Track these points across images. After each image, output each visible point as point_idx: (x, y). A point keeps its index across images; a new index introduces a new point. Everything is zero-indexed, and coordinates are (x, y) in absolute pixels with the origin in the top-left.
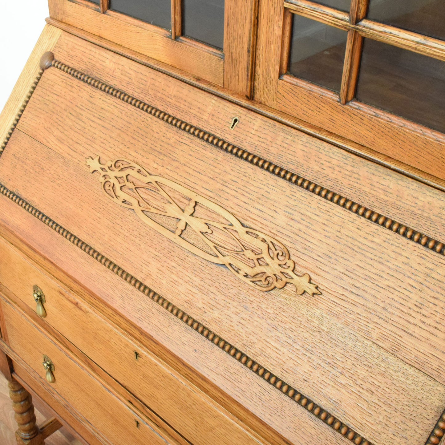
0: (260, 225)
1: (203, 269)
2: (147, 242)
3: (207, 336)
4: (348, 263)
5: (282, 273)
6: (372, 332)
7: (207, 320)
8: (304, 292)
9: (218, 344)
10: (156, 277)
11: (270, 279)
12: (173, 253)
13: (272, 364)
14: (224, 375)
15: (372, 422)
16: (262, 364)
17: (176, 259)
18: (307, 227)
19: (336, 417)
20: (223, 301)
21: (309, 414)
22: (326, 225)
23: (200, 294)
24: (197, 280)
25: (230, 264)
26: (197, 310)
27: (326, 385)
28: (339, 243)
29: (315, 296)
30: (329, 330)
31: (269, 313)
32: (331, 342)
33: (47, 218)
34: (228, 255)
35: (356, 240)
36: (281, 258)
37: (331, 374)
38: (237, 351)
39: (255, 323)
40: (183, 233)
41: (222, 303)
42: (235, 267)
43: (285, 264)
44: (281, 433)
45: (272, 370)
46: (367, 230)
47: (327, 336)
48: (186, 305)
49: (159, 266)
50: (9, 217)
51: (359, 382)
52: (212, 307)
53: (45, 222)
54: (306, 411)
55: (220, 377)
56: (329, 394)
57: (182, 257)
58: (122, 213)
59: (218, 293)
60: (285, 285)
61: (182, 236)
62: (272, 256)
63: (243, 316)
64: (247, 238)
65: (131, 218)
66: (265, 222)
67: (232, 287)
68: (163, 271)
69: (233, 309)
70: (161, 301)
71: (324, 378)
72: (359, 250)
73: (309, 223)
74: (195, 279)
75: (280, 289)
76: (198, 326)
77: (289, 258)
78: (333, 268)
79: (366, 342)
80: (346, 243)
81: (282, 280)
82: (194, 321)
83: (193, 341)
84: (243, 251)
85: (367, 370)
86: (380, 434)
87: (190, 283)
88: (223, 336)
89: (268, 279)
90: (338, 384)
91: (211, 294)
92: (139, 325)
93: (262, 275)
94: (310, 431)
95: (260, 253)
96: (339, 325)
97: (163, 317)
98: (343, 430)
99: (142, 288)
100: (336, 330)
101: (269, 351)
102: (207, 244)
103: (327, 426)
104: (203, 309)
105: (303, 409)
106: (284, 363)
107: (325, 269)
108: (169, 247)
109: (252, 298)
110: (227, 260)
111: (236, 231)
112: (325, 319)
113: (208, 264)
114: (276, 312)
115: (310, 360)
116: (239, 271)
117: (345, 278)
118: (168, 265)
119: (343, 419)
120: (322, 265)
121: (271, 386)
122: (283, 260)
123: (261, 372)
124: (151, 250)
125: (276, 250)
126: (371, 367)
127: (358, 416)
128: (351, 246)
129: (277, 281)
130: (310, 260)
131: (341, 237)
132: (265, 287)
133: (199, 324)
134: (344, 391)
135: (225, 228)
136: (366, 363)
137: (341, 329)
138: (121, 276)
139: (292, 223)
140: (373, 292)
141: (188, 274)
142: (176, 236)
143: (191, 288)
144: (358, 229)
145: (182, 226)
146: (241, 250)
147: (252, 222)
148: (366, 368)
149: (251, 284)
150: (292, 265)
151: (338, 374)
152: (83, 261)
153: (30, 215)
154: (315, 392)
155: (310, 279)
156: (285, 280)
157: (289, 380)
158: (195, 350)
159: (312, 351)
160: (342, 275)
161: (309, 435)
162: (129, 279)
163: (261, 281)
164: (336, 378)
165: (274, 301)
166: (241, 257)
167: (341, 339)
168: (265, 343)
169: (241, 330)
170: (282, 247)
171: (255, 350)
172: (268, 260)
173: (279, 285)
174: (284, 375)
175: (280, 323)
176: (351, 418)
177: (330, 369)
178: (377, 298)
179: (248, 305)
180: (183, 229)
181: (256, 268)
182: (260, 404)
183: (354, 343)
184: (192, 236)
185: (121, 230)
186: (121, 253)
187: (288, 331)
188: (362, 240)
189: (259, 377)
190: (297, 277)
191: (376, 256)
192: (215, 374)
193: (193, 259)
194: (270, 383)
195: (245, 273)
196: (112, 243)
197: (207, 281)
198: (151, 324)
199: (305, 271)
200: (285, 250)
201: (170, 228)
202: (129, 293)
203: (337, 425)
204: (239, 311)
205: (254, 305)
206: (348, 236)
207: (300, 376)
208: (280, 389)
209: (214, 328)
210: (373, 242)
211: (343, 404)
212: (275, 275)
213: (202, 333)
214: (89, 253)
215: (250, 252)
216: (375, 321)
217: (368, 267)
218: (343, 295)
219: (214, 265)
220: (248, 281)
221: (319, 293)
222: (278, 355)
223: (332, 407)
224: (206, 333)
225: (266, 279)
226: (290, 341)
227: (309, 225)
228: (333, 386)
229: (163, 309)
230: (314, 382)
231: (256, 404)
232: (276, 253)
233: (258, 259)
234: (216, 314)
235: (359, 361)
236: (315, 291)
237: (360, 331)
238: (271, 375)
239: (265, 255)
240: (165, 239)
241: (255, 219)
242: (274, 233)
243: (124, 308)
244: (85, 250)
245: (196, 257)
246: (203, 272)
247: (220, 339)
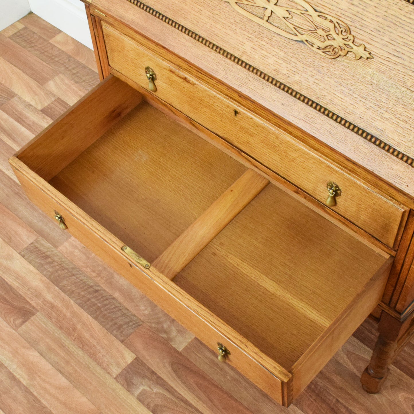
0: (329, 10)
1: (286, 45)
2: (241, 27)
3: (291, 94)
4: (392, 34)
5: (345, 44)
6: (407, 82)
7: (291, 82)
8: (361, 57)
9: (299, 99)
10: (250, 54)
11: (336, 50)
12: (262, 35)
13: (338, 109)
14: (304, 120)
15: (406, 141)
16: (331, 110)
17: (265, 39)
18: (363, 9)
19: (381, 140)
20: (302, 68)
21: (364, 139)
22: (377, 8)
23: (285, 64)
24: (282, 54)
25: (306, 41)
26: (283, 75)
27: (375, 120)
28: (386, 20)
29: (368, 59)
30: (378, 83)
31: (336, 74)
32: (379, 91)
33: (157, 12)
34: (305, 34)
35: (398, 17)
36: (344, 34)
37: (379, 112)
38: (313, 102)
39: (326, 82)
40: (269, 19)
41: (301, 69)
42: (311, 42)
43: (347, 38)
44: (345, 154)
45: (338, 113)
46: (406, 9)
47: (376, 87)
48: (274, 73)
49: (252, 45)
50: (124, 13)
51: (398, 116)
52: (294, 72)
53: (155, 16)
54: (362, 138)
55: (302, 121)
56: (377, 126)
57: (270, 37)
58: (219, 5)
59: (298, 62)
60: (347, 53)
61: (269, 21)
62: (337, 32)
63: (317, 77)
64: (319, 21)
65: (227, 9)
66: (332, 7)
67: (309, 57)
68: (256, 49)
69: (309, 73)
70: (255, 71)
71: (374, 115)
72: (400, 25)
73: (365, 6)
74: (280, 53)
75: (344, 56)
76: (284, 87)
77: (350, 34)
78: (382, 39)
79: (403, 89)
80: (391, 20)
81: (345, 49)
82: (281, 84)
83: (281, 98)
84: (316, 30)
85: (403, 108)
86: (410, 148)
87: (276, 56)
88: (303, 93)
89: (335, 49)
90: (383, 118)
91: (293, 63)
92: (240, 89)
93: (330, 47)
94: (364, 151)
95: (328, 30)
96: (385, 79)
97: (257, 83)
98: (387, 148)
99: (240, 63)
100: (383, 82)
101: (336, 100)
102: (288, 27)
103: (375, 146)
104: (287, 75)
105: (360, 137)
106: (347, 107)
107: (375, 40)
108: (259, 30)
109: (323, 64)
110: (303, 38)
111: (311, 16)
112: (375, 75)
113: (290, 41)
114: (341, 73)
115: (365, 104)
116: (313, 45)
117: (390, 45)
118: (259, 44)
119: (386, 141)
120: (374, 37)
121: (338, 124)
122: (346, 35)
123: (330, 115)
124: (245, 33)
125: (340, 28)
126: (406, 106)
127: (396, 138)
128: (395, 22)
129: (341, 50)
130: (365, 34)
131: (387, 16)
132: (333, 56)
133: (285, 85)
134: (387, 122)
135: (302, 13)
136: (402, 103)
137: (386, 81)
138: (223, 54)
139: (352, 7)
140: (409, 54)
141: (275, 50)
142: (264, 21)
143: (277, 60)
144: (400, 9)
145: (268, 13)
146: (314, 30)
147: (322, 8)
148: (403, 106)
149: (323, 54)
150: (352, 39)
151: (384, 112)
152: (191, 45)
153: (142, 10)
154: (368, 125)
155: (365, 48)
156: (347, 49)
157: (350, 119)
158: (283, 104)
159: (366, 98)
160: (388, 43)
161: (364, 153)
162: (229, 56)
163: (329, 51)
164: (382, 115)
165: (339, 65)
166: (315, 34)
167: (386, 88)
168: (333, 95)
169: (316, 88)
170: (345, 25)
171: (326, 101)
172: (335, 35)
173: (342, 53)
174: (347, 116)
175: (343, 81)
176: (392, 140)
177: (378, 109)
178: (412, 58)
179: (321, 69)
180: (269, 15)
181: (325, 42)
182: (330, 136)
183: (395, 90)
184: (277, 21)
185: (220, 19)
186: (221, 37)
187: (349, 86)
188: (402, 17)
189: (329, 118)
190: (356, 47)
191: (411, 28)
192: (298, 119)
193: (278, 38)
194: (337, 122)
195: (318, 46)
196: (213, 30)
197: (289, 54)
198: (248, 88)
199: (361, 42)
200: (347, 28)
201: (259, 15)
202: (230, 67)
203: (382, 145)
204: (314, 75)
205: (325, 69)
206: (392, 15)
207: (358, 115)
208: (344, 125)
209: (296, 88)
210: (410, 18)
211: (387, 131)
212: (340, 46)
213: (287, 92)
214: (195, 38)
215: (321, 30)
216: (409, 74)
217: (406, 37)
218: (388, 57)
219: (295, 42)
220: (320, 52)
221: (372, 57)
222: (342, 103)
223: (379, 134)
224: (290, 91)
225: (333, 50)
226: (350, 92)
227: (364, 8)
228: (380, 120)
229: (257, 77)
230: (367, 119)
231: (328, 137)
232: (340, 30)
233: (327, 36)
234: (297, 78)
235: (398, 102)
236: (369, 56)
237: (399, 82)
238: (338, 117)
239: (332, 32)
240: (256, 24)
241: (325, 5)
242: (339, 16)
243: (227, 78)
244: (192, 36)
245: (281, 37)
246: (286, 48)
247: (301, 95)
